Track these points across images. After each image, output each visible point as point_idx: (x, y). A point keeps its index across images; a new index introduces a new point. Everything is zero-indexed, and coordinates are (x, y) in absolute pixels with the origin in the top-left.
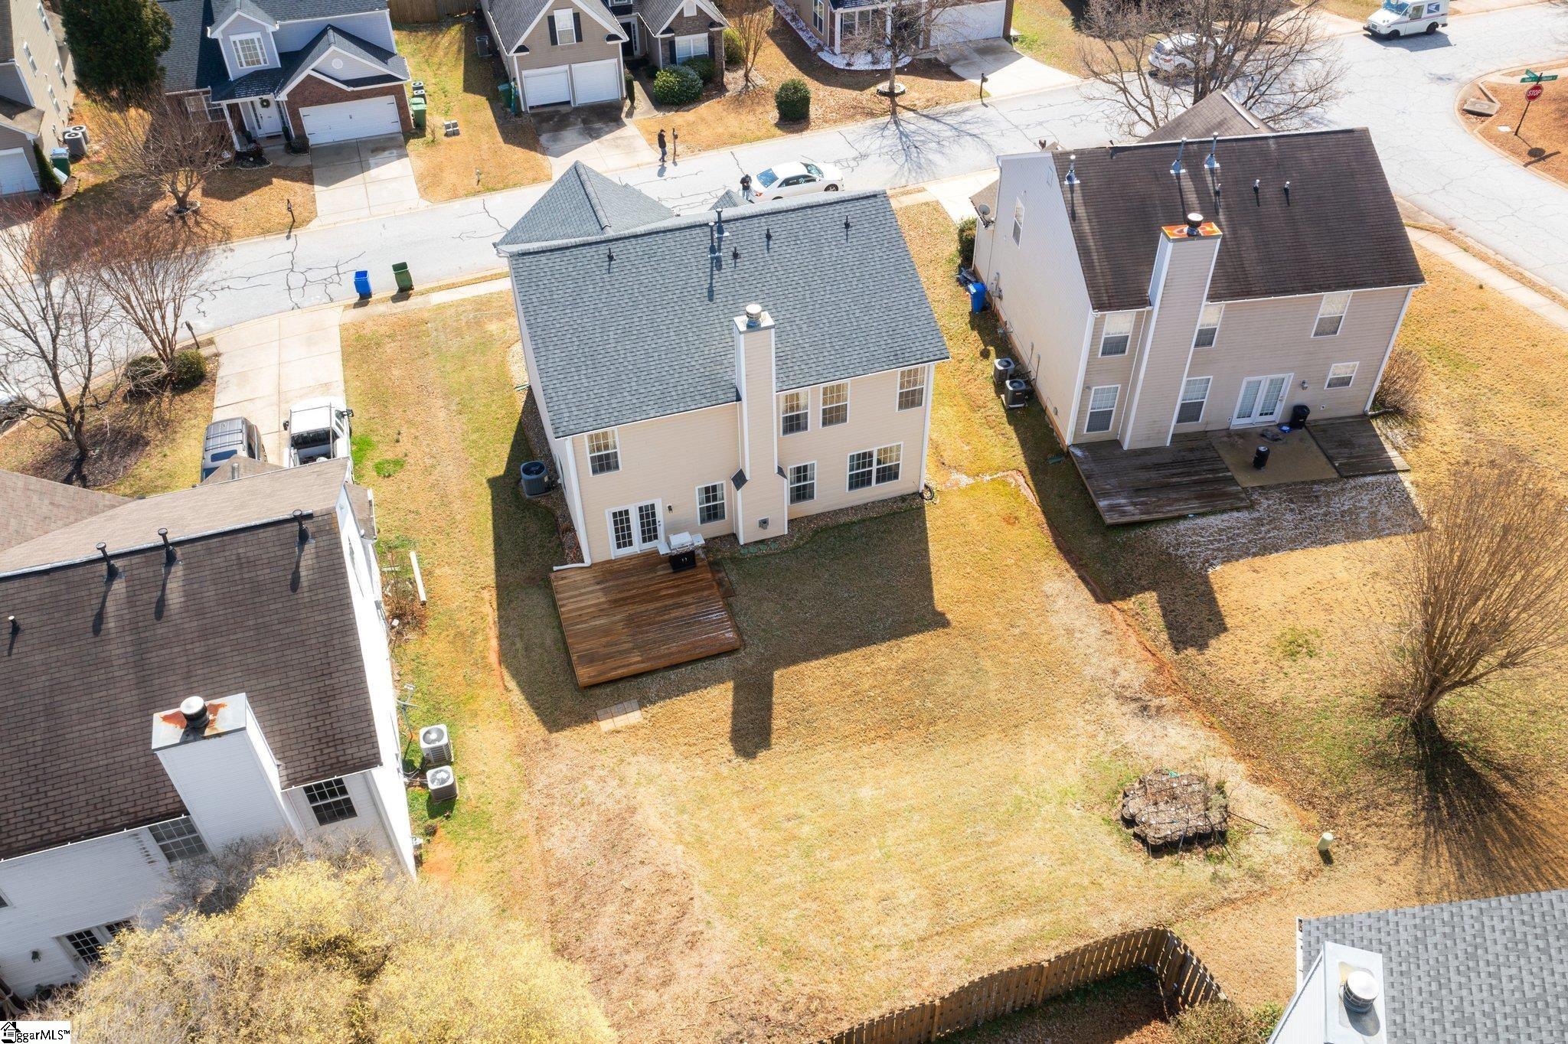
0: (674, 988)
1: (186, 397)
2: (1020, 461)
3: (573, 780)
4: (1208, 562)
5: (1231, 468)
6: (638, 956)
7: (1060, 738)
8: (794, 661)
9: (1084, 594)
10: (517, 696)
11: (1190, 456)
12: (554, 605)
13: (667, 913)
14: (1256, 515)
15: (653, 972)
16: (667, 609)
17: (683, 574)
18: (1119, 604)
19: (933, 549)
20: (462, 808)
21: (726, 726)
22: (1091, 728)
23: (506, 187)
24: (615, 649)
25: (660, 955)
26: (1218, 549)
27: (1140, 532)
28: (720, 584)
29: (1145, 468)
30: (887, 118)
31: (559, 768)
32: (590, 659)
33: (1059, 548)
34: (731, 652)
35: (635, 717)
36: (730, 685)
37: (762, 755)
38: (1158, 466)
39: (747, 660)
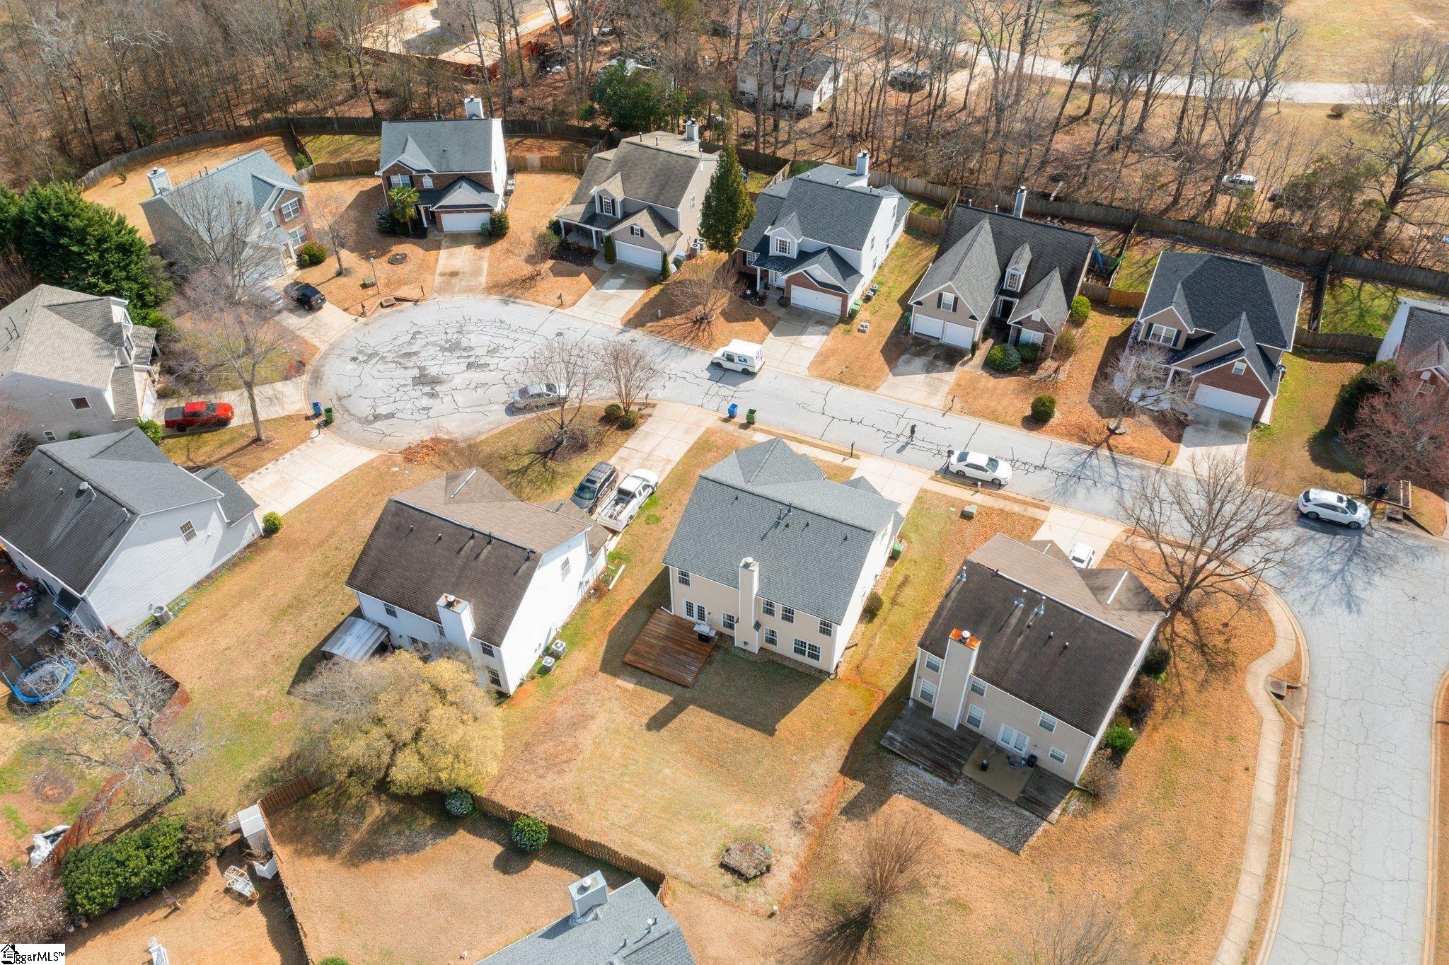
0: (541, 781)
1: (619, 433)
2: (889, 690)
3: (589, 693)
4: (900, 791)
5: (970, 760)
6: (542, 763)
7: (756, 809)
8: (702, 707)
9: (839, 764)
10: (602, 650)
11: (958, 741)
12: (646, 622)
13: (564, 758)
14: (949, 788)
15: (541, 771)
16: (680, 653)
17: (701, 643)
18: (847, 779)
19: (806, 701)
20: (548, 677)
21: (652, 713)
22: (771, 814)
23: (850, 384)
24: (647, 655)
25: (548, 769)
26: (912, 790)
27: (893, 757)
28: (710, 656)
29: (930, 732)
30: (1090, 448)
31: (589, 685)
32: (636, 653)
33: (855, 739)
34: (685, 686)
35: (630, 686)
36: (671, 698)
37: (653, 732)
38: (937, 736)
39: (688, 694)
